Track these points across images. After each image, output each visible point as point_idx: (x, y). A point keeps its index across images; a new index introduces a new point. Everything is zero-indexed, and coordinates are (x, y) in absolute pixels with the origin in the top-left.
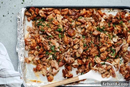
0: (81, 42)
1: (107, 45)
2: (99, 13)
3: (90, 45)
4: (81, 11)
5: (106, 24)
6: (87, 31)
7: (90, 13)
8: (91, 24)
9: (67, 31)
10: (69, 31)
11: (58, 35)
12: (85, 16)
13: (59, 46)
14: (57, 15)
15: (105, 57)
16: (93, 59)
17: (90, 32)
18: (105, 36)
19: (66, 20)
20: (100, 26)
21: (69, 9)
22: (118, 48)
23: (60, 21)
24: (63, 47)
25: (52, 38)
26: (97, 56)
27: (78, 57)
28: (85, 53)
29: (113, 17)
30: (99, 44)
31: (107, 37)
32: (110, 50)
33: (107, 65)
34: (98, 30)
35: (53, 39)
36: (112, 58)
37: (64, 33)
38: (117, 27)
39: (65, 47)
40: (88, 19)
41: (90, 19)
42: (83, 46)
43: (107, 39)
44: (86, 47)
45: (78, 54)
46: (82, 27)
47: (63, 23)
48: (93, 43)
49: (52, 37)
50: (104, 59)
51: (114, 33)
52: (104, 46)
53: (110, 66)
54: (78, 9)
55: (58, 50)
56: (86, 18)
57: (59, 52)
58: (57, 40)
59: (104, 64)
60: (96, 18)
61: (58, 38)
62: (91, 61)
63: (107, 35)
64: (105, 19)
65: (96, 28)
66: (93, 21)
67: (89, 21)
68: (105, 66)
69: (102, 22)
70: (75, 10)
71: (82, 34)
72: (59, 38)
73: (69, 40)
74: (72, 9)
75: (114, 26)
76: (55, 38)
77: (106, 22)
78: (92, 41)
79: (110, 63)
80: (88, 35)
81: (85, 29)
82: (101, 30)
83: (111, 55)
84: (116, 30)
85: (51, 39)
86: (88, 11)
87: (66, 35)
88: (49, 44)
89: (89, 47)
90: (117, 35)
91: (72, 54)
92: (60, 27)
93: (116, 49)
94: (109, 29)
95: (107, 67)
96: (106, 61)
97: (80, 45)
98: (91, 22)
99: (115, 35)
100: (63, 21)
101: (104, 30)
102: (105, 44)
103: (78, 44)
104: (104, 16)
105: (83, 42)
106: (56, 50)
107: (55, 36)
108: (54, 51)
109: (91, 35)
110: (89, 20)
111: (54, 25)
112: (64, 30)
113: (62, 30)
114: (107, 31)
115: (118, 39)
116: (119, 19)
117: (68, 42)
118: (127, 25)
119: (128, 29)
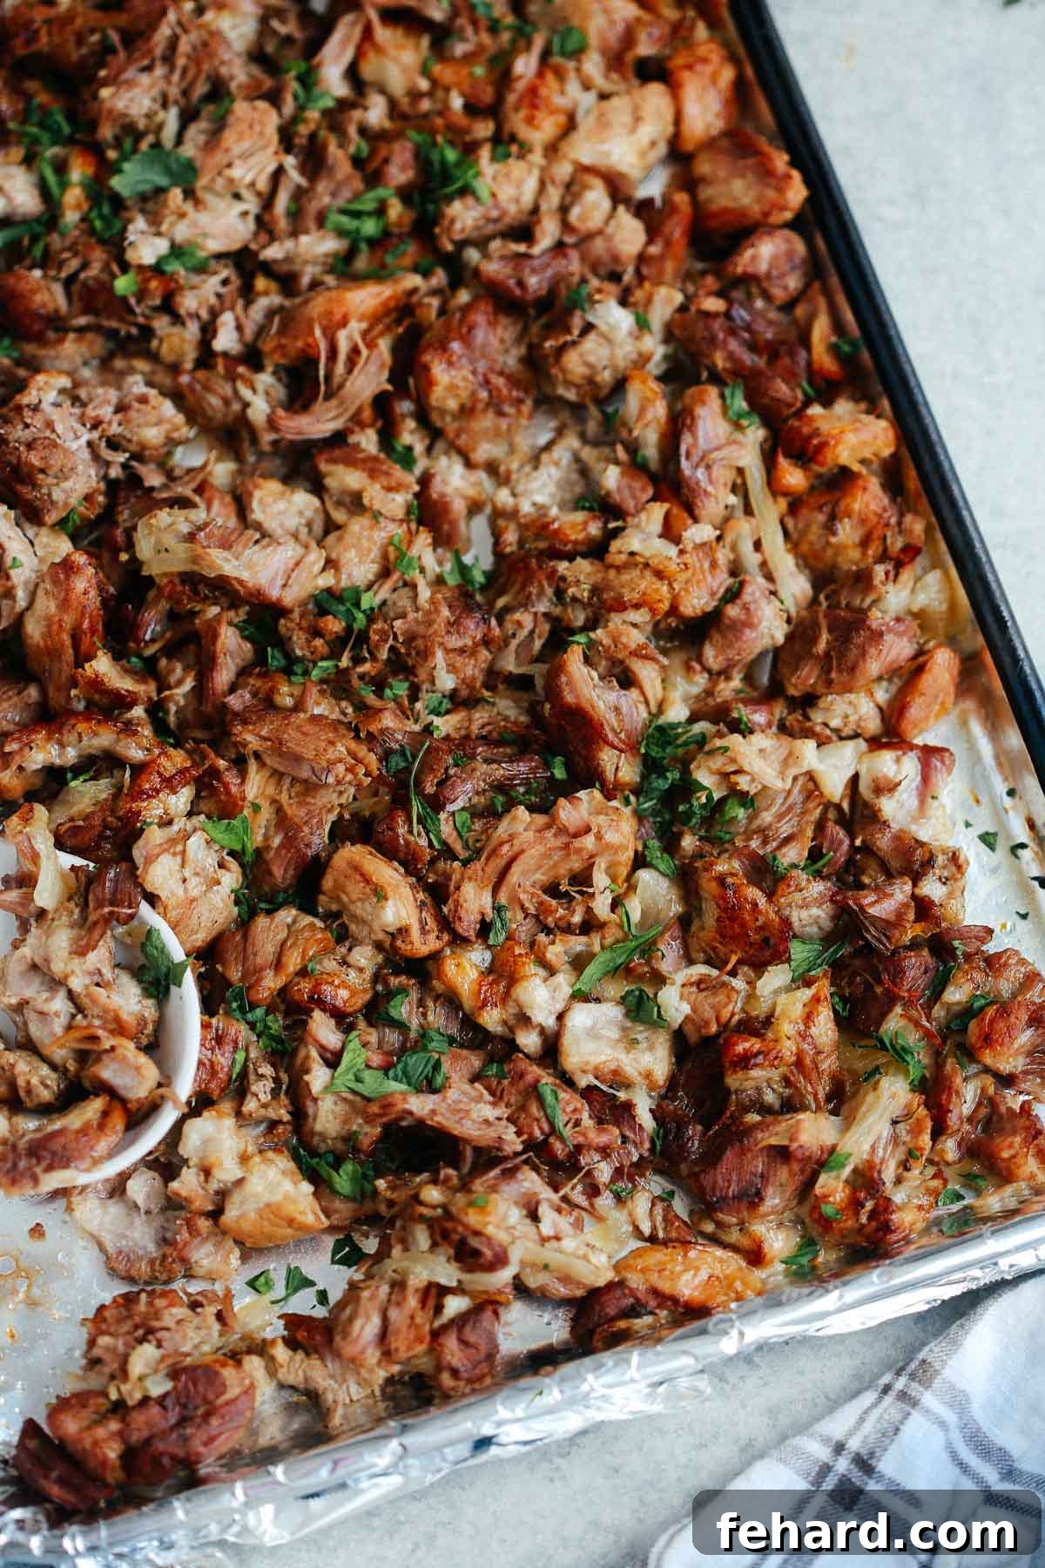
0: (380, 536)
1: (478, 957)
2: (913, 672)
3: (379, 685)
4: (843, 407)
5: (785, 829)
6: (581, 573)
7: (864, 543)
8: (696, 602)
9: (464, 297)
10: (480, 318)
11: (373, 178)
12: (794, 478)
13: (214, 246)
14: (655, 97)
15: (271, 983)
16: (170, 784)
17: (579, 618)
18: (600, 879)
19: (629, 235)
20: (718, 743)
21: (797, 224)
22: (489, 1112)
23: (583, 150)
24: (214, 314)
25: (296, 119)
26: (253, 866)
27: (136, 565)
28: (243, 672)
29: (932, 888)
30: (436, 804)
31: (601, 906)
32: (401, 1026)
33: (156, 1044)
34: (655, 752)
35: (286, 138)
36: (296, 1093)
37: (426, 274)
38: (806, 994)
39: (226, 340)
40: (758, 545)
41: (769, 577)
42: (327, 580)
43: (568, 929)
44: (334, 625)
45: (185, 528)
46: (611, 478)
47: (564, 210)
48: (428, 730)
49: (313, 115)
50: (235, 974)
51: (701, 984)
52: (438, 894)
53: (151, 1073)
54: (848, 361)
55: (146, 248)
56: (770, 512)
57: (125, 267)
58: (282, 201)
59: (158, 983)
60: (825, 637)
61: (323, 196)
62: (139, 769)
63: (616, 904)
64: (864, 788)
65: (677, 713)
66: (770, 627)
67: (735, 570)
68: (129, 1000)
69: (790, 759)
70: (821, 330)
71: (511, 537)
72: (321, 220)
73: (343, 348)
74: (814, 270)
75: (798, 951)
76: (314, 161)
77: (820, 826)
78: (459, 701)
79: (207, 1067)
80: (525, 603)
81: (597, 550)
82: (663, 785)
83: (333, 1060)
84: (751, 996)
85: (274, 98)
86: (870, 498)
87: (403, 310)
88: (188, 117)
89: (338, 686)
90: (684, 1045)
91: (153, 479)
92: (486, 166)
93: (452, 1095)
94: (721, 880)
95: (120, 1029)
96: (209, 1006)
97: (332, 538)
98: (733, 595)
99: (675, 1003)
100: (596, 199)
101: (688, 842)
102: (474, 900)
103: (339, 516)
104: (899, 767)
105: (385, 573)
106: (140, 223)
107: (335, 153)
108: (118, 203)
109: (539, 659)
110: (751, 559)
111: (488, 95)
112: (473, 255)
113: (463, 216)
114: (686, 879)
115: (628, 1085)
116: (949, 1006)
117: (318, 332)
118: (895, 1140)
119: (833, 1187)
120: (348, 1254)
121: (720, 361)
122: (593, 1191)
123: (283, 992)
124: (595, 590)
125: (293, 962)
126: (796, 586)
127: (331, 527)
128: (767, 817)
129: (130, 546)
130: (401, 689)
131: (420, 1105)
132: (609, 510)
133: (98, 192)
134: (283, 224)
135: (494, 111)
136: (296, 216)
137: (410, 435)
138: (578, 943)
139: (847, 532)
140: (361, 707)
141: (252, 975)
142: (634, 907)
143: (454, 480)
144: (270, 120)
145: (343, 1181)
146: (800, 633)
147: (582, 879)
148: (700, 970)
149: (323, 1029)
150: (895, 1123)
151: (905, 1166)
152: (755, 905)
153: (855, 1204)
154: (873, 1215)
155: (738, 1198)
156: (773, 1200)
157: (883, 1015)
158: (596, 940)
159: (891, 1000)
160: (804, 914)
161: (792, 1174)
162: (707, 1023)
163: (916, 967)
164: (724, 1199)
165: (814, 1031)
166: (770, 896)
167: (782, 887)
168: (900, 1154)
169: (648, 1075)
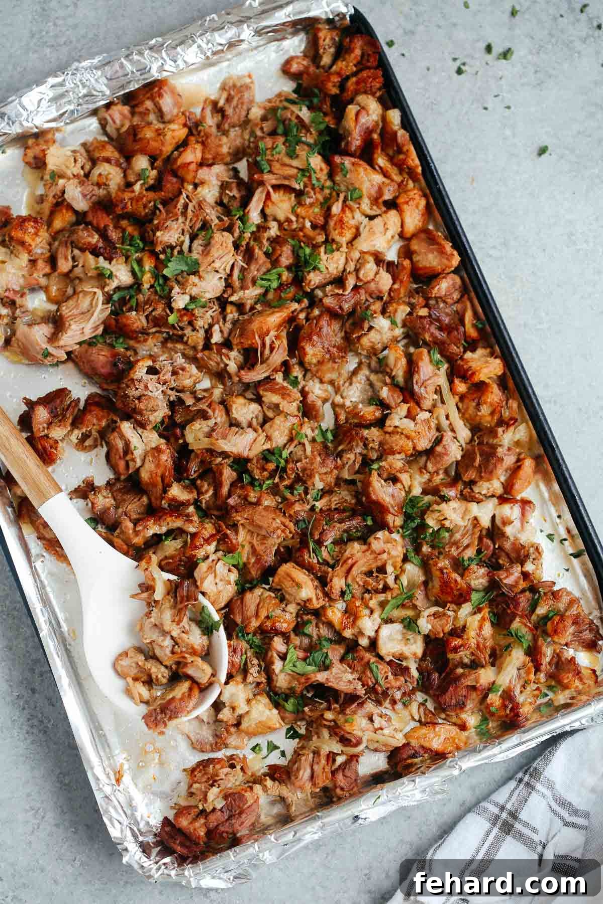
0: (288, 424)
1: (341, 605)
2: (516, 469)
3: (291, 488)
4: (480, 352)
5: (466, 542)
6: (373, 434)
7: (492, 414)
8: (424, 444)
9: (316, 312)
10: (324, 322)
11: (275, 263)
12: (461, 387)
13: (208, 296)
14: (393, 217)
15: (255, 624)
16: (208, 541)
17: (374, 456)
18: (390, 569)
19: (385, 281)
20: (436, 507)
21: (456, 271)
22: (350, 677)
23: (363, 244)
24: (211, 326)
25: (240, 237)
26: (243, 570)
27: (186, 444)
28: (233, 485)
29: (529, 567)
30: (319, 543)
31: (390, 580)
32: (310, 636)
33: (208, 655)
34: (410, 511)
35: (236, 246)
36: (268, 671)
37: (299, 302)
38: (478, 616)
39: (216, 338)
40: (447, 417)
41: (453, 430)
42: (267, 446)
43: (377, 591)
44: (271, 466)
45: (206, 429)
46: (385, 393)
47: (357, 270)
48: (313, 509)
49: (247, 235)
50: (239, 620)
51: (435, 615)
52: (323, 582)
53: (209, 670)
54: (480, 331)
55: (180, 301)
56: (451, 402)
57: (172, 310)
58: (236, 273)
59: (208, 630)
60: (478, 459)
61: (254, 271)
62: (194, 536)
63: (397, 578)
64: (498, 521)
65: (417, 491)
66: (454, 452)
67: (439, 429)
68: (196, 638)
69: (466, 511)
70: (469, 317)
71: (342, 417)
72: (254, 282)
73: (268, 343)
74: (464, 290)
75: (475, 597)
76: (249, 256)
77: (480, 539)
78: (324, 493)
79: (232, 664)
80: (351, 449)
81: (380, 423)
82: (413, 525)
83: (283, 657)
84: (456, 618)
85: (229, 229)
86: (495, 395)
87: (292, 319)
88: (193, 238)
89: (274, 490)
90: (428, 640)
91: (189, 401)
92: (323, 256)
93: (334, 670)
94: (441, 570)
95: (194, 653)
96: (229, 637)
97: (267, 426)
98: (438, 441)
99: (425, 625)
100: (370, 267)
101: (426, 549)
102: (338, 583)
103: (270, 414)
104: (511, 512)
105: (291, 440)
106: (177, 289)
107: (258, 252)
108: (166, 278)
109: (357, 472)
110: (445, 423)
111: (321, 221)
112: (319, 293)
113: (314, 279)
114: (426, 566)
115: (406, 658)
116: (538, 616)
117: (257, 337)
118: (519, 676)
119: (494, 699)
120: (292, 734)
121: (427, 337)
122: (394, 702)
123: (260, 627)
124: (381, 444)
125: (263, 614)
126: (464, 433)
127: (266, 420)
128: (458, 536)
129: (183, 436)
130: (300, 489)
131: (321, 677)
132: (383, 405)
133: (157, 273)
134: (237, 284)
135: (324, 228)
136: (242, 279)
137: (297, 372)
138: (382, 597)
139: (485, 410)
140: (284, 499)
141: (246, 621)
142: (404, 580)
143: (316, 390)
144: (228, 239)
145: (290, 705)
146: (468, 456)
147: (382, 570)
148: (435, 609)
149: (278, 644)
150: (519, 669)
151: (524, 687)
152: (456, 581)
153: (504, 706)
154: (512, 710)
155: (455, 706)
156: (470, 705)
157: (511, 621)
158: (389, 595)
159: (514, 616)
160: (476, 582)
161: (478, 695)
162: (439, 633)
163: (524, 601)
164: (449, 706)
165: (483, 632)
166: (462, 576)
167: (467, 573)
168: (522, 682)
169: (415, 654)
